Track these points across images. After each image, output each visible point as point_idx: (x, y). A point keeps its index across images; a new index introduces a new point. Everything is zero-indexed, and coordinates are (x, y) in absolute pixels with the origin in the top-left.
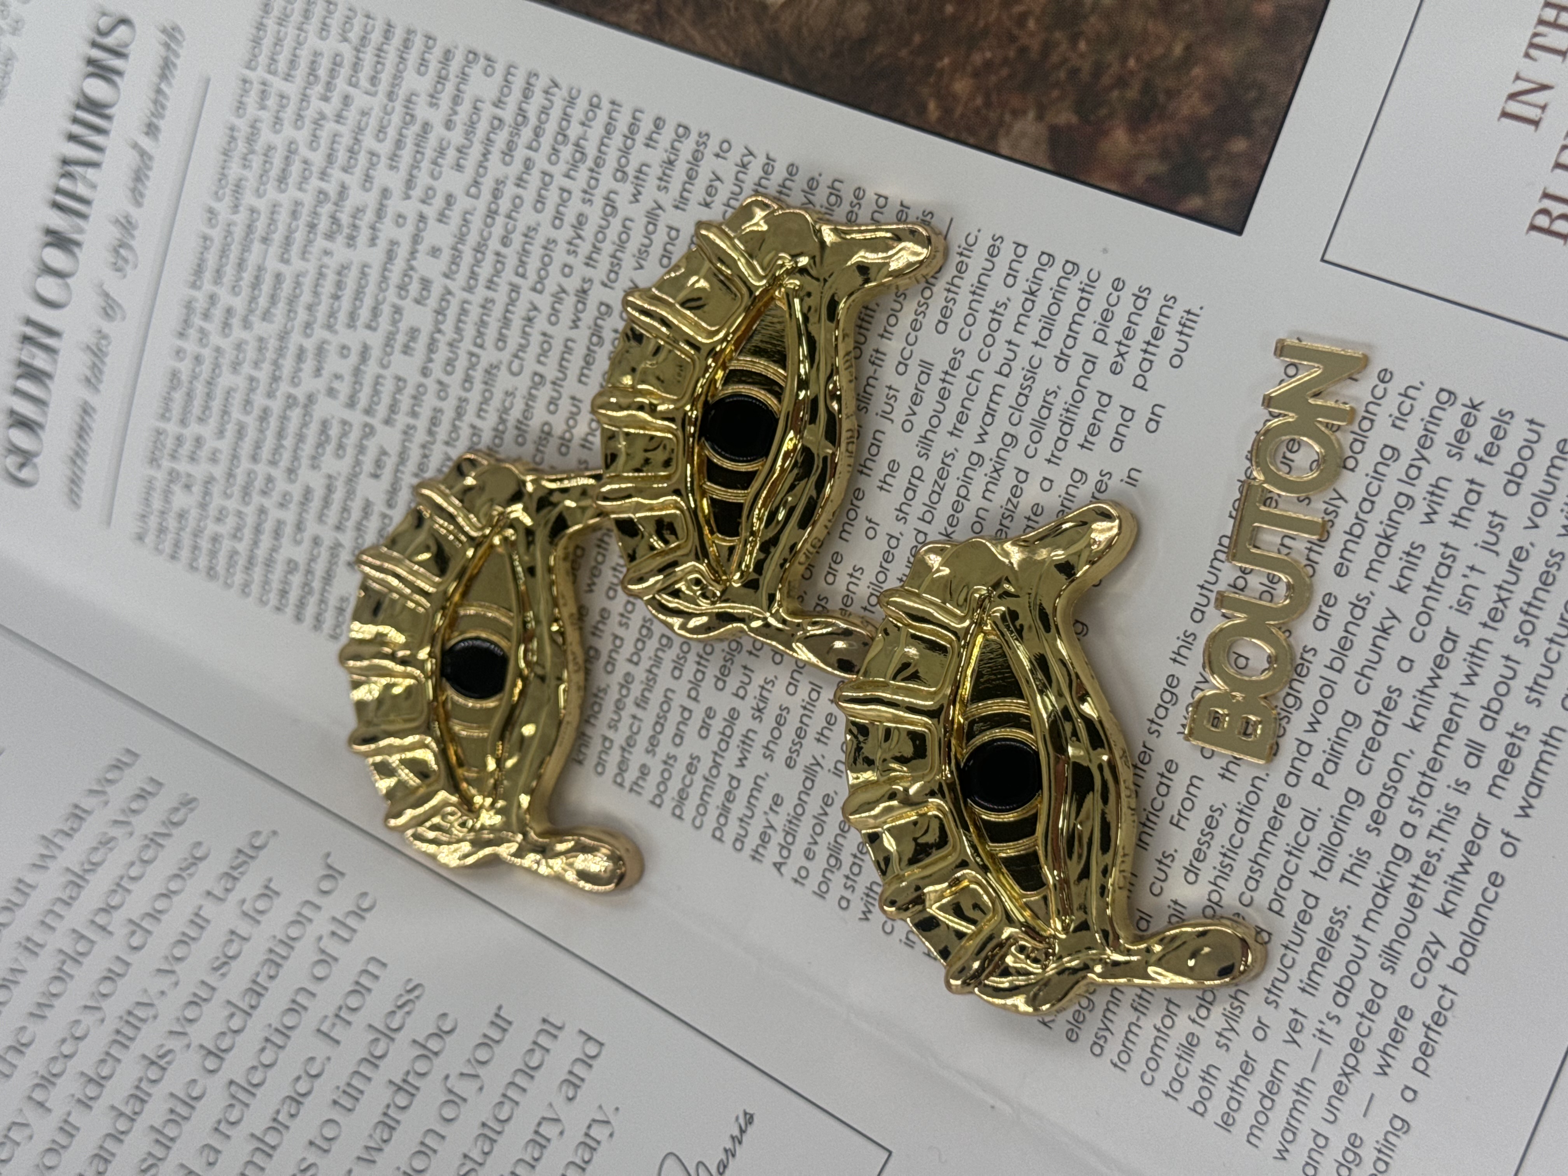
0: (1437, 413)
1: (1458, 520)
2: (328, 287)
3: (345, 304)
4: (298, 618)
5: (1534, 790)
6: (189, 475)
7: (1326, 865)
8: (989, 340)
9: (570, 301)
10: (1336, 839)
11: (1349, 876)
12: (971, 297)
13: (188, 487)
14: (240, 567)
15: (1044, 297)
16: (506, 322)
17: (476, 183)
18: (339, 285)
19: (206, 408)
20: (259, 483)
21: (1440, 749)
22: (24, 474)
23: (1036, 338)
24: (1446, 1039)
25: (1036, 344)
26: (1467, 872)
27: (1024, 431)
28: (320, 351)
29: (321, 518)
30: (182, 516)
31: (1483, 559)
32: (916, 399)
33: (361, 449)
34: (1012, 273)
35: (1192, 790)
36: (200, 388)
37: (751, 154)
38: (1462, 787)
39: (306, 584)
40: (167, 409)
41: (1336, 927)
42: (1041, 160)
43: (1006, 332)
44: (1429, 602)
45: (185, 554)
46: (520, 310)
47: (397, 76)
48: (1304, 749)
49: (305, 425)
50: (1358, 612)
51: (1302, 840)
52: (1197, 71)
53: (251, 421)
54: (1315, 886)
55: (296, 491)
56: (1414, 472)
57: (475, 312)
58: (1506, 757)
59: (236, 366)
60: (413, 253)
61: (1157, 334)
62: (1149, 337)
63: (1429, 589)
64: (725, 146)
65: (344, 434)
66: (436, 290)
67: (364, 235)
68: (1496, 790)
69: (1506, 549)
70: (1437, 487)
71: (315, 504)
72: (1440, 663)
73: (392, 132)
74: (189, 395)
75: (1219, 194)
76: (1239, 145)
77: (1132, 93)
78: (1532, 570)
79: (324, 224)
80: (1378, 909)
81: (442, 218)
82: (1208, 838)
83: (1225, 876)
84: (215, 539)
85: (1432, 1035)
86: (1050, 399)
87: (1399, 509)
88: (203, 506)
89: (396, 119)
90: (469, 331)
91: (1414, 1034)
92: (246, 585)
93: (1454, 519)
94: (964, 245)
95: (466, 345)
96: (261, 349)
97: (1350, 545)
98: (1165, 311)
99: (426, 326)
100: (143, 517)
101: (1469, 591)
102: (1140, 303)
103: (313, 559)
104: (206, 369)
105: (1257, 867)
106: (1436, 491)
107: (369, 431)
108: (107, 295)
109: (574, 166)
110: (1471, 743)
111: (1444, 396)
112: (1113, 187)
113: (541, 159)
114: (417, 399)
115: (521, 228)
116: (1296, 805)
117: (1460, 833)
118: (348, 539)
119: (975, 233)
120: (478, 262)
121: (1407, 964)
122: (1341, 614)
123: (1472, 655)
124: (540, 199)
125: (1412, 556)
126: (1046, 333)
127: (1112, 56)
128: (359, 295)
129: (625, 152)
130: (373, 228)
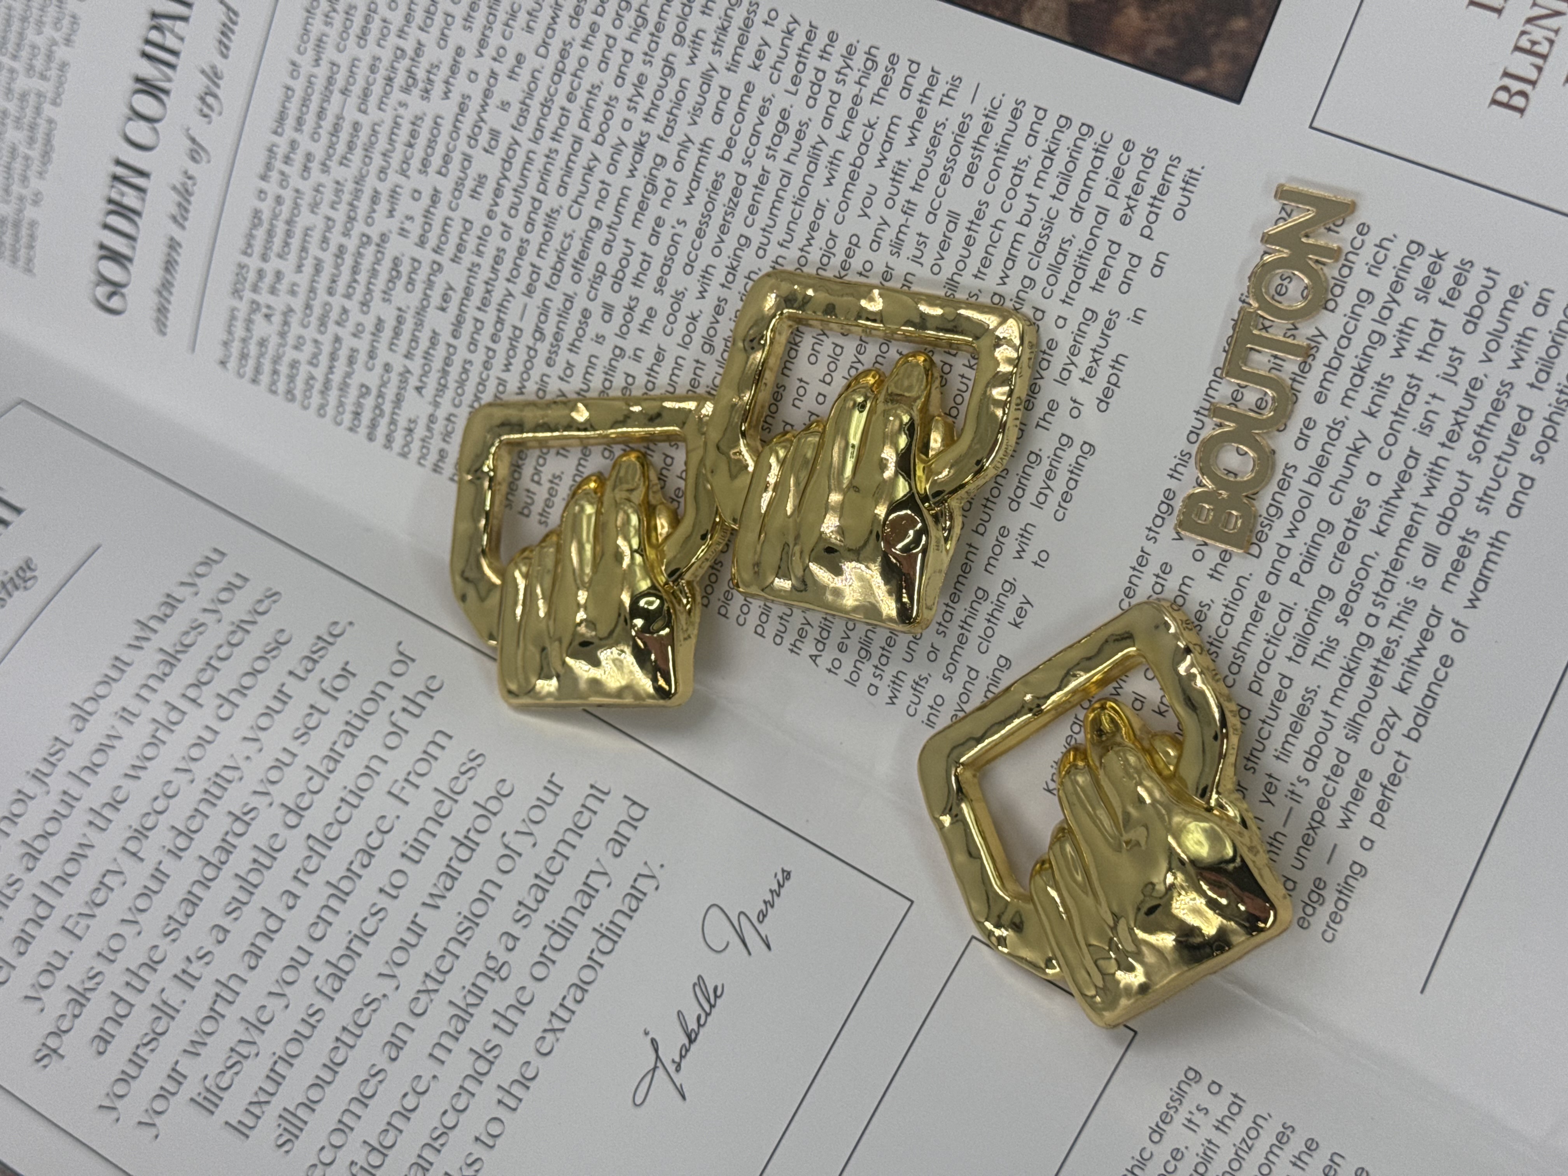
0: (1407, 262)
1: (1423, 355)
2: (403, 134)
3: (419, 152)
4: (371, 438)
5: (1481, 585)
6: (269, 307)
7: (1299, 651)
8: (1012, 193)
9: (628, 152)
10: (1309, 629)
11: (1319, 660)
12: (995, 155)
13: (267, 317)
14: (316, 391)
15: (1062, 156)
16: (568, 171)
17: (545, 43)
18: (413, 135)
19: (286, 244)
20: (334, 315)
21: (1401, 551)
22: (113, 303)
23: (1054, 192)
24: (1399, 797)
25: (1054, 197)
26: (1421, 656)
27: (1041, 275)
28: (394, 194)
29: (391, 346)
30: (262, 343)
31: (1443, 388)
32: (944, 245)
33: (430, 284)
34: (1033, 134)
36: (280, 228)
37: (796, 21)
38: (1419, 583)
39: (378, 406)
40: (249, 245)
41: (1308, 703)
42: (1063, 33)
43: (1027, 186)
45: (265, 378)
46: (582, 159)
48: (1284, 552)
49: (378, 262)
50: (1334, 434)
51: (1280, 630)
53: (328, 258)
54: (1290, 669)
55: (369, 322)
56: (1385, 313)
57: (539, 161)
58: (1457, 557)
59: (314, 207)
60: (484, 106)
61: (1163, 189)
62: (1155, 193)
63: (1396, 414)
64: (773, 14)
65: (414, 271)
66: (504, 141)
67: (438, 88)
68: (1448, 586)
69: (1463, 379)
70: (1406, 326)
71: (387, 334)
72: (1404, 477)
74: (270, 234)
75: (1221, 67)
76: (1239, 24)
78: (1485, 398)
79: (400, 79)
80: (1343, 688)
81: (512, 75)
84: (294, 365)
85: (1388, 793)
86: (1065, 246)
87: (1372, 345)
88: (283, 335)
90: (534, 178)
91: (1373, 792)
92: (322, 407)
93: (1419, 354)
94: (989, 108)
95: (530, 190)
96: (338, 192)
97: (1329, 376)
98: (1170, 169)
99: (493, 174)
100: (226, 344)
101: (1431, 416)
102: (1148, 162)
103: (384, 384)
104: (285, 210)
105: (1239, 654)
106: (1405, 328)
107: (437, 268)
108: (193, 140)
109: (637, 30)
110: (1428, 546)
111: (1414, 248)
112: (1126, 58)
113: (605, 24)
114: (482, 239)
115: (586, 85)
116: (1275, 601)
117: (1417, 622)
118: (416, 366)
119: (999, 97)
120: (544, 116)
121: (1368, 734)
122: (1318, 436)
123: (1432, 471)
124: (605, 60)
125: (1382, 386)
126: (1063, 188)
128: (431, 144)
129: (683, 18)
130: (447, 82)
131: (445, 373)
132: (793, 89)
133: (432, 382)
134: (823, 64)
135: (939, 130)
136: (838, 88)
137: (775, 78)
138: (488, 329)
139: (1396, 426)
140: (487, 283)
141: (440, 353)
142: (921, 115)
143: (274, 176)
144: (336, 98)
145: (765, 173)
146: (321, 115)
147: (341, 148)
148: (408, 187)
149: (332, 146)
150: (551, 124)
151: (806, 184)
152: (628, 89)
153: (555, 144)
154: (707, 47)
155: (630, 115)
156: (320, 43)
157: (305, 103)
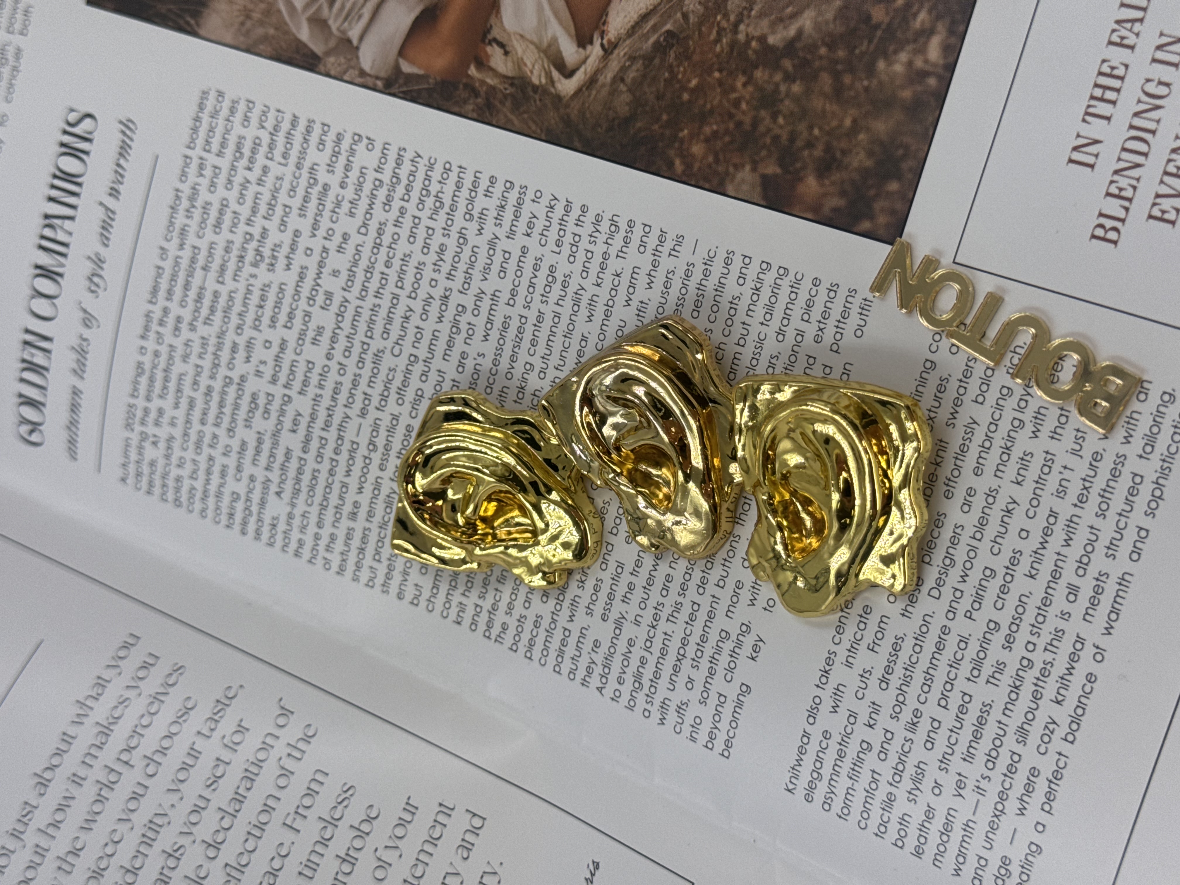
1: (1054, 435)
2: (255, 299)
3: (268, 312)
4: (243, 532)
5: (1113, 616)
6: (155, 436)
7: (975, 672)
8: (729, 322)
10: (982, 655)
11: (992, 680)
12: (714, 293)
13: (155, 443)
14: (197, 498)
15: (766, 293)
17: (365, 225)
18: (263, 298)
19: (165, 387)
20: (207, 440)
21: (1049, 591)
22: (34, 438)
23: (762, 320)
24: (1063, 789)
25: (762, 324)
26: (1071, 674)
28: (249, 345)
29: (254, 462)
30: (153, 464)
31: (1072, 461)
33: (282, 413)
34: (742, 276)
35: (882, 625)
36: (160, 375)
37: (556, 199)
39: (247, 508)
41: (985, 715)
42: (758, 199)
43: (741, 316)
45: (157, 490)
46: (400, 311)
47: (303, 152)
48: (958, 594)
49: (239, 397)
50: (991, 500)
51: (959, 656)
52: (862, 136)
53: (199, 396)
54: (969, 688)
55: (235, 444)
56: (1022, 404)
58: (1093, 594)
59: (185, 357)
60: (319, 274)
61: (845, 314)
62: (839, 318)
63: (1037, 482)
64: (538, 194)
65: (269, 402)
66: (337, 300)
67: (281, 262)
68: (1088, 617)
69: (1087, 453)
70: (1039, 413)
71: (250, 452)
72: (1047, 532)
73: (300, 192)
74: (152, 380)
75: (882, 220)
76: (894, 186)
77: (818, 152)
78: (1105, 467)
79: (250, 256)
80: (1012, 702)
81: (340, 249)
82: (894, 658)
83: (907, 684)
84: (179, 479)
85: (1053, 786)
86: (773, 361)
87: (1015, 429)
89: (303, 182)
90: (362, 327)
91: (1041, 786)
92: (203, 510)
93: (1051, 434)
94: (707, 257)
95: (360, 336)
96: (204, 345)
97: (983, 455)
98: (850, 299)
99: (329, 324)
100: (124, 466)
101: (1064, 483)
102: (832, 294)
103: (250, 491)
104: (163, 361)
105: (928, 677)
106: (1039, 416)
107: (287, 399)
108: (85, 311)
109: (436, 211)
110: (1070, 586)
112: (809, 216)
113: (411, 207)
114: (323, 375)
115: (399, 255)
116: (953, 634)
117: (1066, 647)
118: (275, 476)
119: (714, 249)
120: (367, 280)
121: (1034, 739)
122: (979, 502)
123: (1068, 526)
124: (413, 235)
125: (1025, 460)
126: (768, 317)
127: (802, 127)
128: (278, 305)
129: (471, 201)
130: (288, 257)
131: (298, 481)
132: (557, 250)
133: (289, 486)
134: (578, 230)
135: (670, 276)
136: (591, 247)
137: (543, 242)
138: (331, 445)
139: (1038, 492)
140: (328, 409)
141: (293, 465)
142: (655, 265)
143: (152, 335)
144: (199, 273)
145: (541, 314)
146: (187, 286)
147: (205, 311)
148: (260, 338)
149: (197, 310)
150: (373, 285)
151: (572, 322)
152: (433, 257)
153: (378, 301)
154: (490, 221)
155: (435, 276)
156: (183, 232)
157: (173, 278)
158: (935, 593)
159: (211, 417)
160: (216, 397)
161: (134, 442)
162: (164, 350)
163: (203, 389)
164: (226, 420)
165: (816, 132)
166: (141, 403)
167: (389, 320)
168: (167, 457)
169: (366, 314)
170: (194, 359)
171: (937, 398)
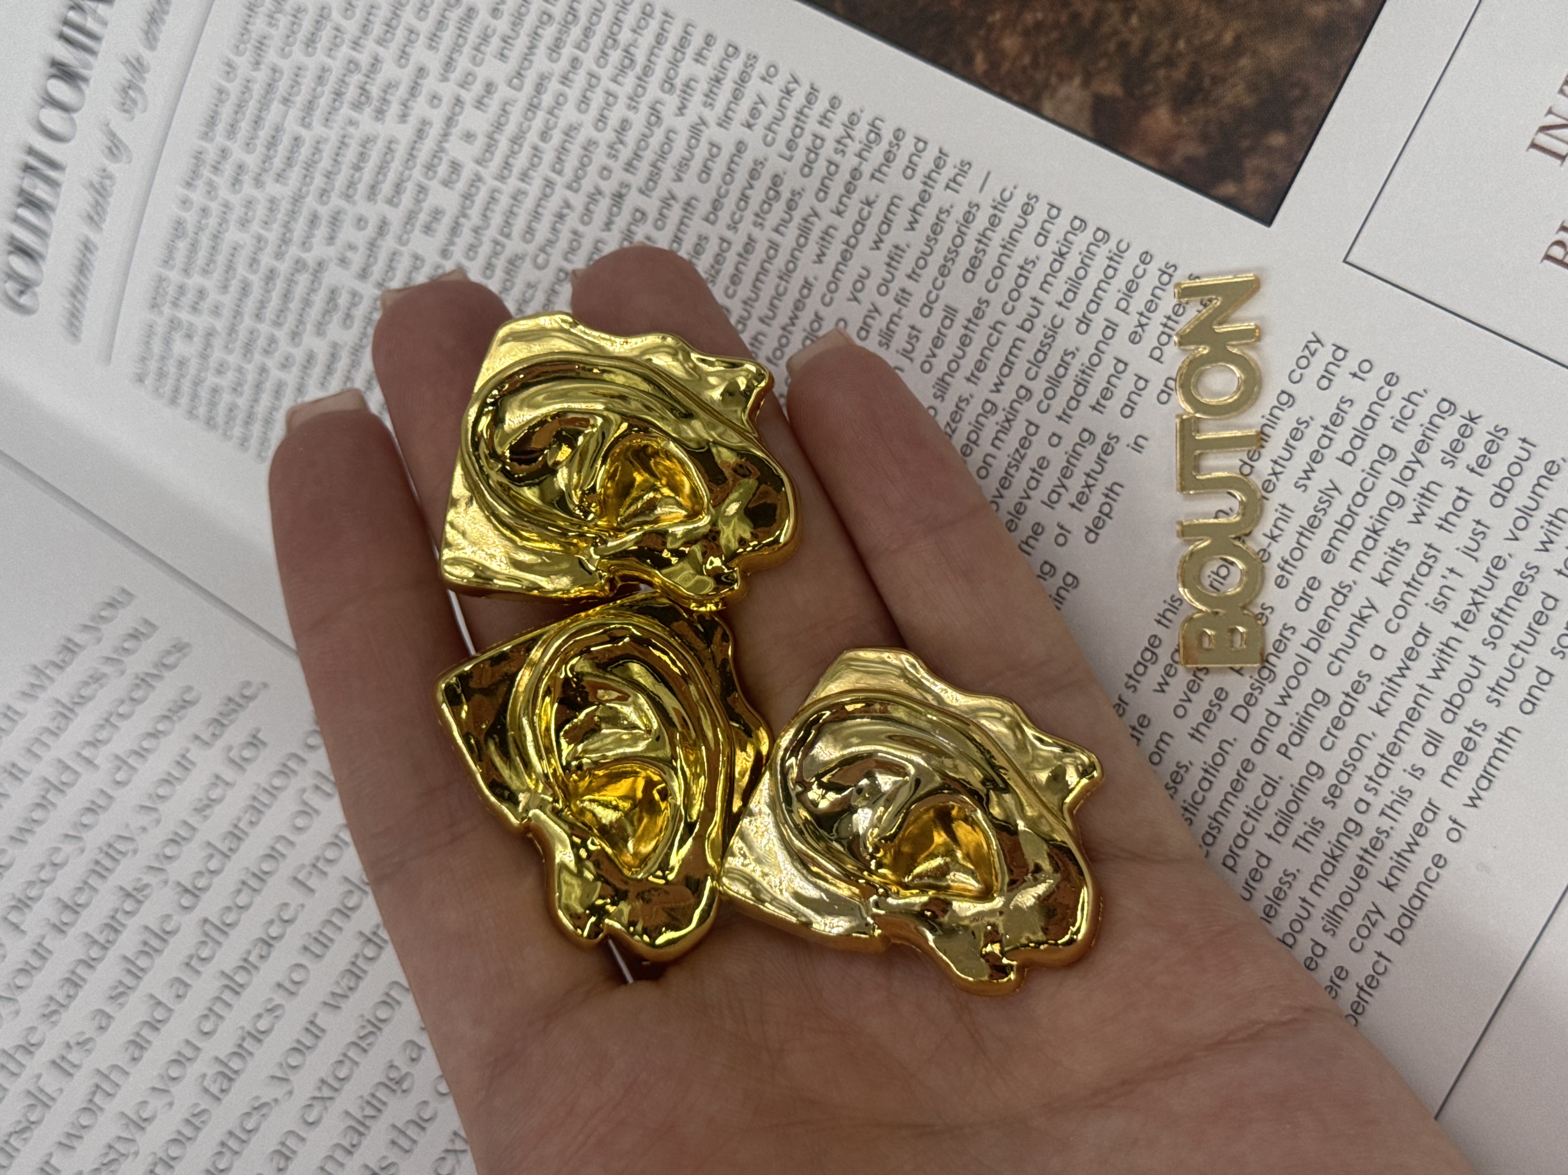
0: (1437, 421)
1: (1444, 524)
2: (350, 157)
3: (367, 176)
5: (1484, 783)
6: (191, 325)
7: (1281, 829)
8: (1015, 295)
9: (605, 204)
10: (1293, 807)
11: (1302, 842)
12: (1000, 250)
13: (189, 336)
14: (239, 421)
15: (1072, 261)
16: (537, 217)
17: (519, 75)
18: (363, 157)
19: (211, 261)
20: (261, 342)
21: (1401, 735)
22: (24, 300)
23: (1061, 299)
24: (1376, 1001)
25: (1060, 304)
26: (1412, 851)
27: (1039, 386)
28: (335, 220)
29: (324, 384)
30: (182, 363)
31: (1463, 563)
32: (937, 342)
34: (1044, 233)
35: (1161, 745)
36: (205, 241)
37: (796, 81)
38: (1417, 772)
40: (171, 256)
41: (1285, 887)
42: (1082, 126)
43: (1032, 288)
44: (1408, 597)
45: (184, 400)
46: (553, 206)
48: (1273, 720)
50: (1339, 598)
52: (1245, 62)
54: (1269, 847)
56: (1408, 474)
58: (1461, 749)
60: (445, 135)
61: (1178, 310)
62: (1169, 313)
63: (1409, 585)
64: (772, 71)
65: (354, 305)
66: (466, 174)
67: (394, 110)
68: (1448, 779)
69: (1485, 556)
70: (1428, 490)
71: (320, 369)
72: (1411, 654)
75: (1253, 184)
76: (1277, 139)
77: (1180, 74)
78: (1508, 578)
80: (1326, 876)
81: (480, 104)
84: (215, 391)
85: (1364, 996)
86: (1068, 358)
87: (1390, 506)
90: (497, 219)
91: (1348, 993)
92: (244, 439)
93: (1440, 522)
94: (999, 199)
95: (492, 232)
97: (1340, 535)
99: (451, 209)
100: (143, 359)
101: (1446, 591)
102: (1165, 279)
104: (212, 222)
105: (1215, 824)
106: (1427, 494)
108: (112, 134)
109: (622, 70)
110: (1430, 732)
111: (1445, 406)
112: (1151, 162)
113: (588, 60)
115: (562, 124)
116: (1258, 771)
117: (1411, 814)
119: (1011, 188)
120: (513, 153)
121: (1348, 930)
122: (1322, 598)
123: (1441, 651)
124: (584, 100)
125: (1397, 552)
126: (1070, 295)
127: (1162, 35)
128: (382, 168)
129: (674, 63)
130: (405, 105)
132: (788, 153)
135: (942, 217)
136: (836, 158)
137: (769, 140)
142: (924, 199)
143: (200, 183)
144: (276, 107)
145: (751, 241)
146: (257, 122)
147: (278, 163)
148: (351, 212)
149: (267, 159)
150: (520, 162)
151: (793, 259)
152: (609, 135)
153: (523, 185)
154: (697, 98)
155: (610, 162)
156: (261, 45)
157: (240, 107)
158: (1241, 713)
159: (269, 313)
160: (279, 285)
161: (160, 330)
162: (215, 207)
163: (263, 270)
164: (290, 320)
165: (1181, 45)
166: (174, 276)
167: (536, 215)
168: (204, 356)
169: (504, 201)
170: (255, 227)
171: (1288, 447)
